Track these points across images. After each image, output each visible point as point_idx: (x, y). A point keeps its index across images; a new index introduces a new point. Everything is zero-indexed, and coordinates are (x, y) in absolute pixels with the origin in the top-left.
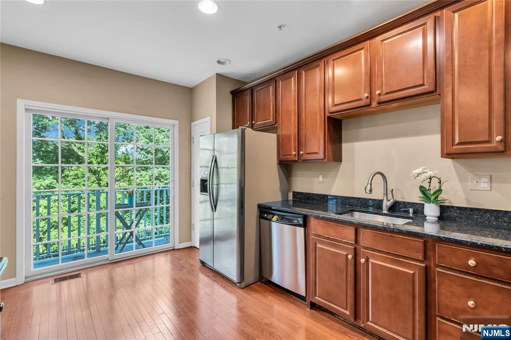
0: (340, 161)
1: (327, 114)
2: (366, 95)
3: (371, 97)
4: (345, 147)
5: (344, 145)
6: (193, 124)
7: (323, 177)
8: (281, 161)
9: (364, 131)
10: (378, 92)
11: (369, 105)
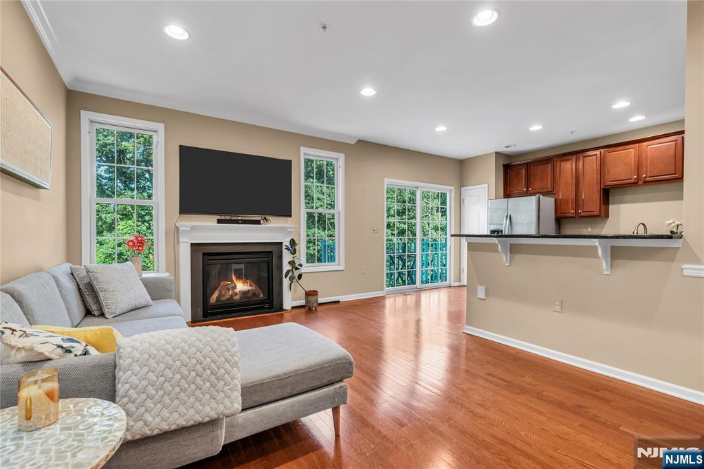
0: (608, 217)
1: (603, 187)
2: (635, 177)
3: (638, 178)
4: (612, 207)
5: (610, 206)
6: (462, 188)
7: (592, 228)
8: (558, 217)
9: (627, 197)
10: (644, 176)
11: (637, 183)
